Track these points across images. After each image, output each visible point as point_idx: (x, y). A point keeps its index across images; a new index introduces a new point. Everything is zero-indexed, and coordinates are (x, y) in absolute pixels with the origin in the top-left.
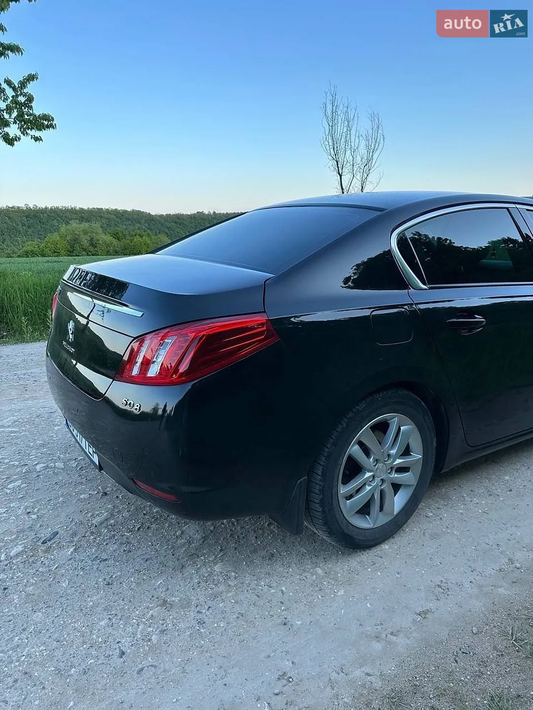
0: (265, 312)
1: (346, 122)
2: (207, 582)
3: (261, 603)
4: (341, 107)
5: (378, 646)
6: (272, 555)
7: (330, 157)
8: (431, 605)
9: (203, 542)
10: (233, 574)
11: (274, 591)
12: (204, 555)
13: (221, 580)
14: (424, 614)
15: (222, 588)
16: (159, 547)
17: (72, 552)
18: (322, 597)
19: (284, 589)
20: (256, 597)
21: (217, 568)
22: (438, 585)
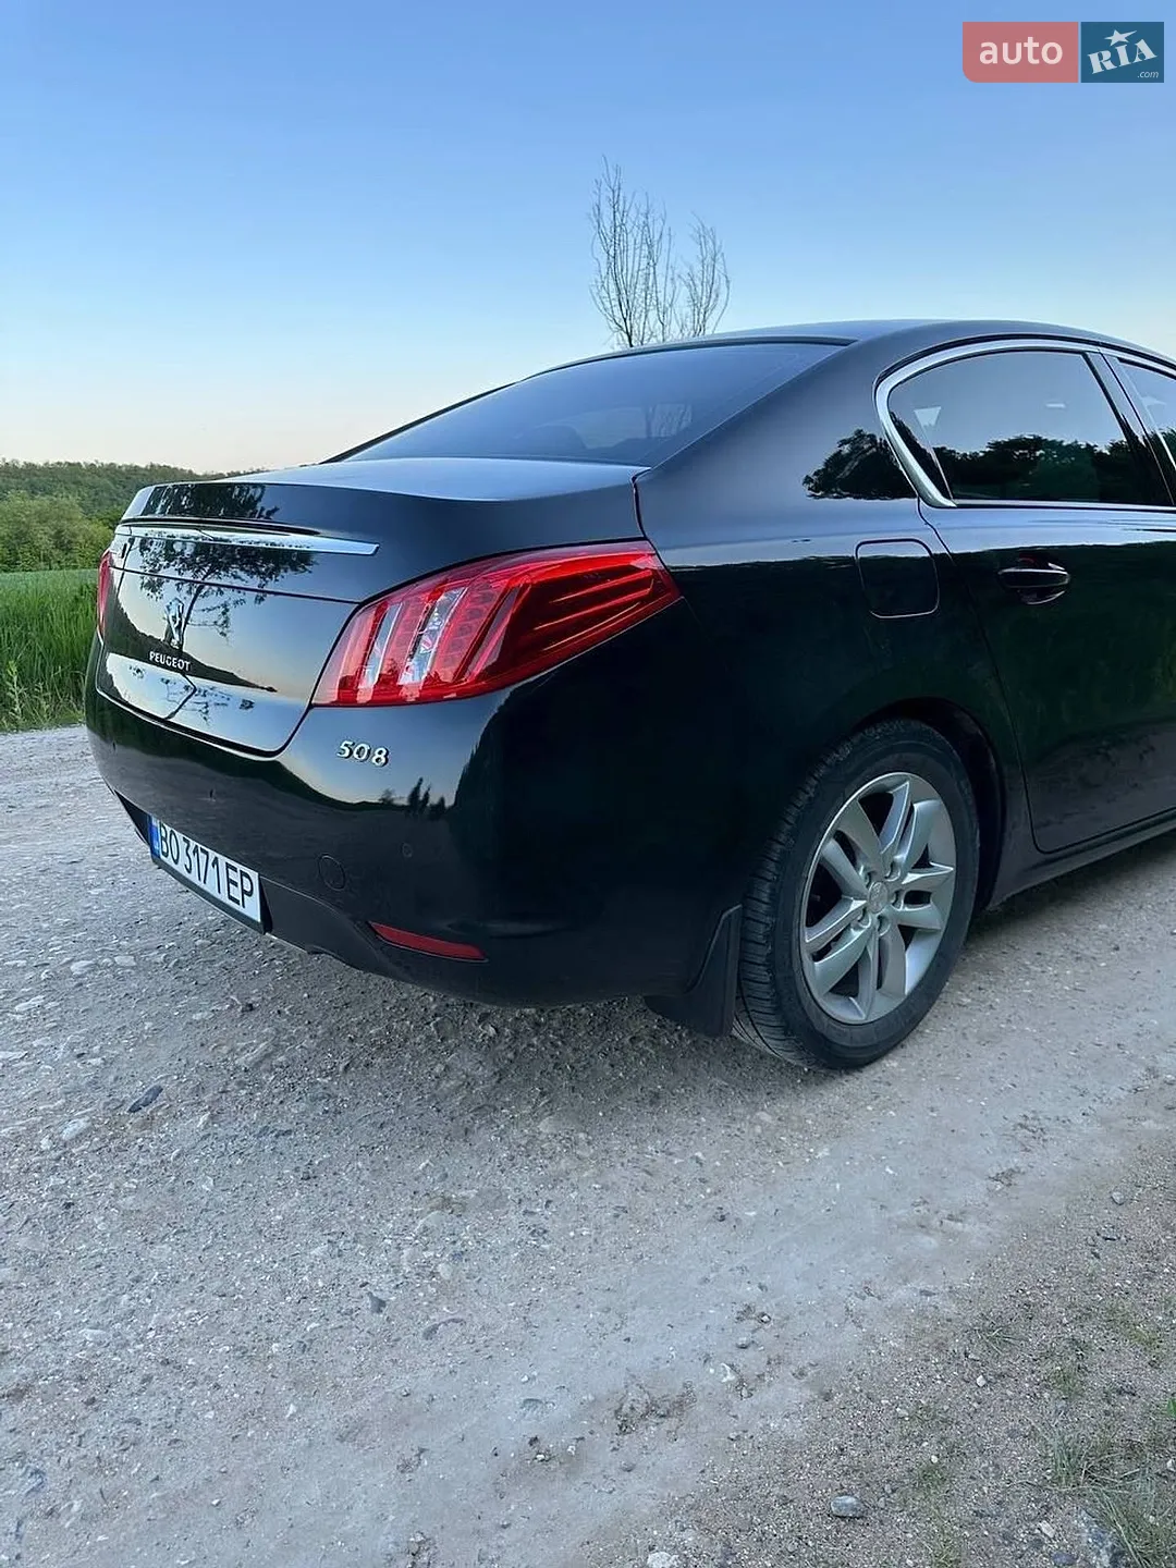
0: (645, 538)
1: (645, 247)
2: (529, 1156)
3: (657, 1184)
4: (633, 214)
5: (930, 1242)
6: (657, 1095)
7: (614, 326)
8: (1016, 1161)
9: (498, 1082)
10: (582, 1135)
11: (680, 1160)
12: (507, 1104)
13: (559, 1149)
14: (1007, 1177)
15: (564, 1164)
16: (401, 1100)
17: (206, 1125)
18: (784, 1164)
19: (699, 1154)
20: (645, 1174)
21: (545, 1126)
22: (1021, 1125)
